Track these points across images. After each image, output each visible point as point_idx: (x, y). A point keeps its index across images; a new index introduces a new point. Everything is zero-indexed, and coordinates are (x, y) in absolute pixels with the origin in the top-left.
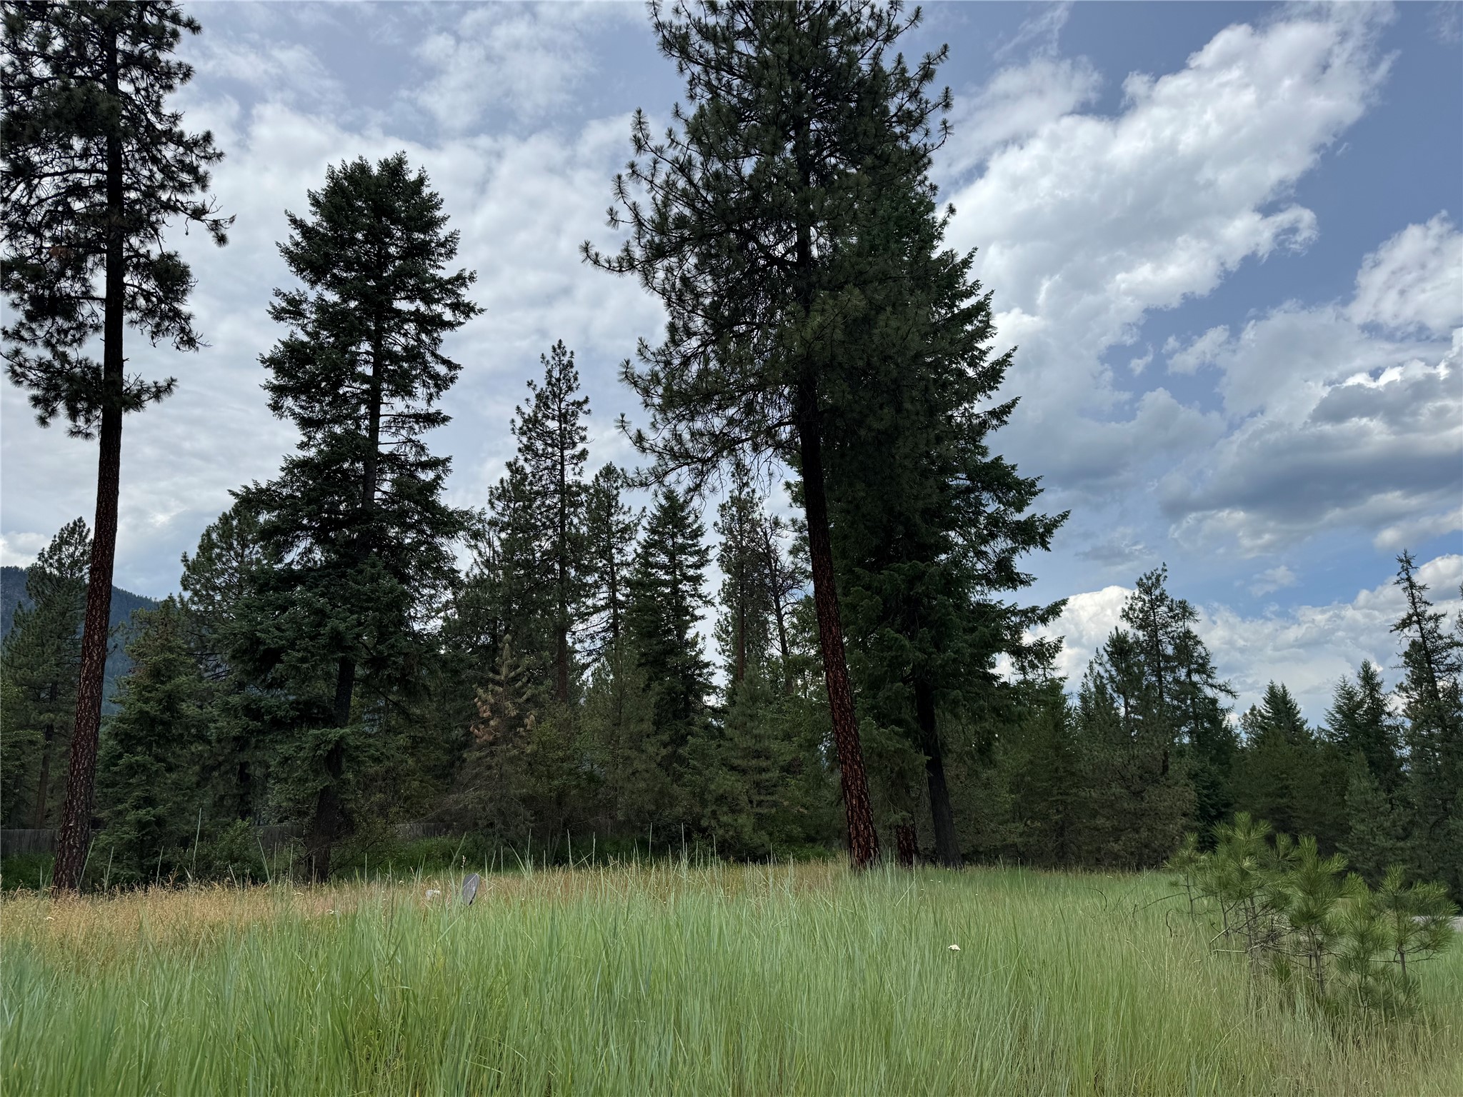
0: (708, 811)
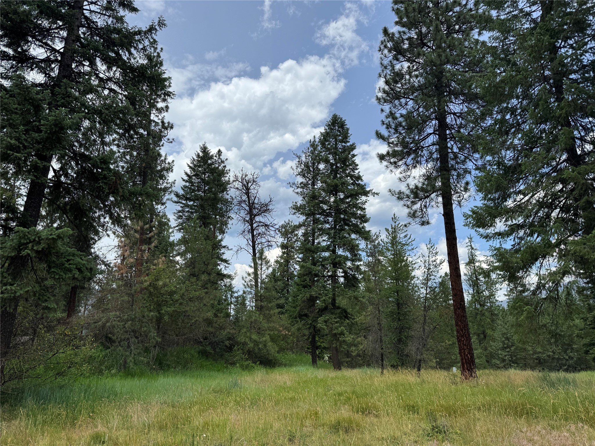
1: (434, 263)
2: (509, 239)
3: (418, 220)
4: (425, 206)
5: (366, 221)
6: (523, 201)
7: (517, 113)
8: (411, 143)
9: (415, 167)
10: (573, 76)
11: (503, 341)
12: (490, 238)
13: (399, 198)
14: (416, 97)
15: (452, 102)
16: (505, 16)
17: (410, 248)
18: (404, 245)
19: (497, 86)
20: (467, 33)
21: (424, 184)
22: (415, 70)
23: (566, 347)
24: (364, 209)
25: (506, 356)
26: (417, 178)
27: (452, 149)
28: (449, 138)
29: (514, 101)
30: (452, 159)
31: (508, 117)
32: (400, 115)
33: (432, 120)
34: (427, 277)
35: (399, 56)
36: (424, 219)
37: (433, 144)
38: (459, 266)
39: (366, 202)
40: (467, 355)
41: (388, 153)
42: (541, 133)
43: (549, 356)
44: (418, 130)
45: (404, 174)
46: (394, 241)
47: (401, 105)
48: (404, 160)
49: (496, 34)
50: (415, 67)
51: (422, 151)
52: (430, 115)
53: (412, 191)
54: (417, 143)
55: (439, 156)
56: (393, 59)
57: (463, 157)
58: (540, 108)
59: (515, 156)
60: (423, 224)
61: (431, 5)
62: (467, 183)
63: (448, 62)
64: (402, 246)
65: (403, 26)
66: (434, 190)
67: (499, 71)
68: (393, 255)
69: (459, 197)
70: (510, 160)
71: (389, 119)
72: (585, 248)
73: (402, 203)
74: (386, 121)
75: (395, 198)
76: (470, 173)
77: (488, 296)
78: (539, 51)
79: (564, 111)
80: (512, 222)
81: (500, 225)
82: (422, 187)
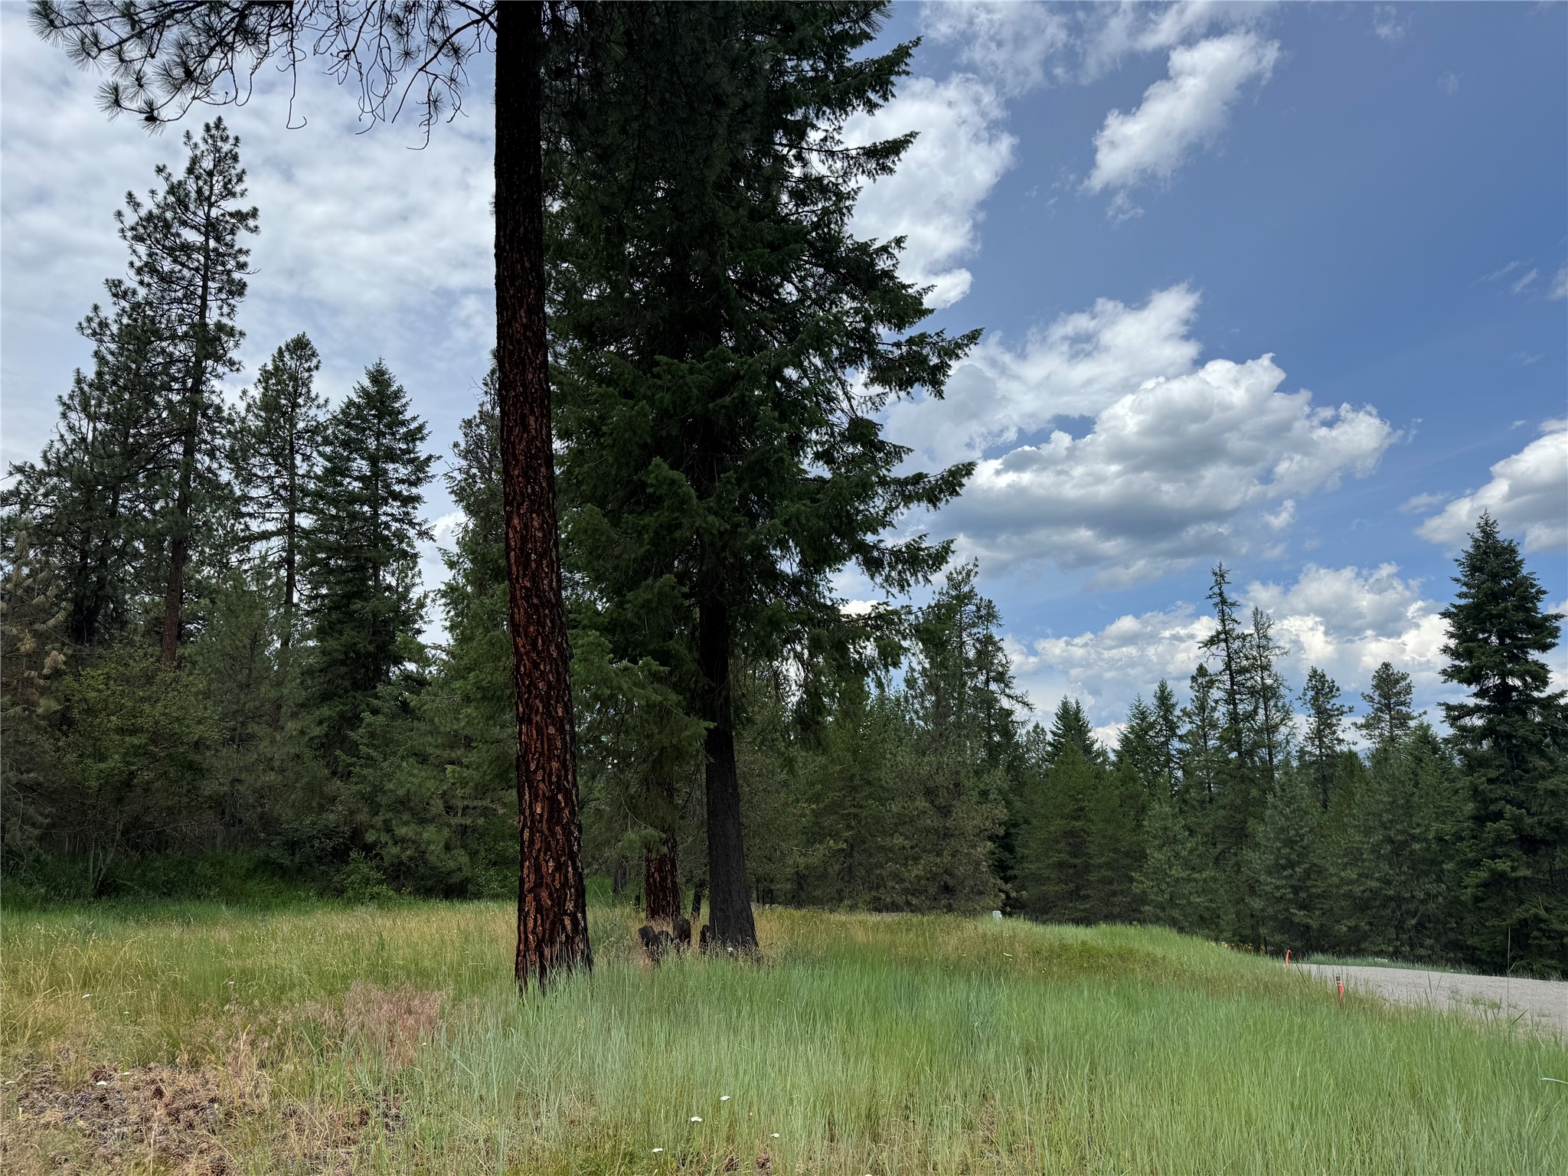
0: (378, 820)
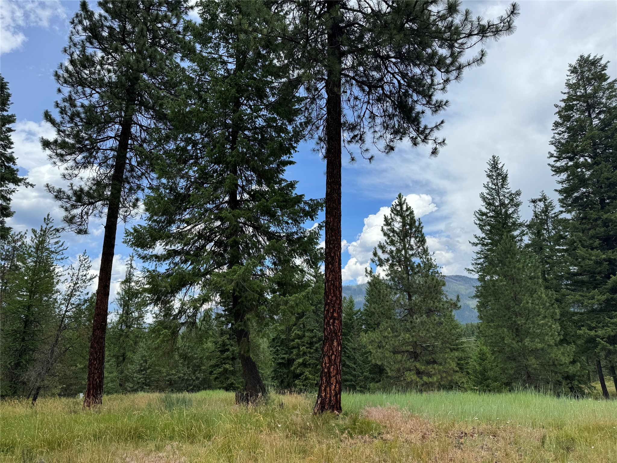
1: (84, 278)
2: (165, 263)
3: (74, 227)
4: (87, 213)
5: (8, 215)
6: (186, 229)
7: (198, 147)
8: (87, 140)
9: (85, 167)
10: (246, 132)
11: (141, 364)
12: (147, 259)
13: (56, 197)
14: (104, 92)
15: (141, 113)
16: (206, 55)
17: (59, 257)
18: (52, 252)
19: (185, 115)
20: (171, 52)
21: (91, 188)
22: (109, 64)
23: (196, 368)
24: (9, 200)
25: (140, 378)
26: (85, 179)
27: (130, 160)
28: (129, 148)
29: (198, 136)
30: (129, 171)
31: (189, 148)
32: (80, 104)
33: (116, 123)
34: (72, 292)
35: (94, 41)
36: (82, 227)
37: (111, 149)
38: (109, 284)
39: (14, 191)
40: (96, 379)
41: (56, 141)
42: (214, 173)
43: (179, 377)
44: (99, 128)
45: (70, 172)
46: (40, 246)
47: (84, 94)
48: (74, 156)
49: (195, 66)
50: (110, 61)
51: (97, 153)
52: (115, 118)
53: (75, 193)
54: (94, 142)
55: (114, 164)
56: (86, 40)
57: (139, 173)
58: (217, 149)
59: (187, 186)
60: (80, 232)
61: (141, 6)
62: (137, 200)
63: (145, 71)
64: (49, 254)
65: (107, 11)
66: (101, 197)
67: (190, 102)
68: (35, 262)
69: (126, 212)
70: (182, 189)
71: (66, 104)
72: (224, 280)
73: (60, 203)
74: (62, 104)
75: (52, 195)
76: (143, 190)
77: (136, 318)
78: (226, 99)
79: (234, 159)
80: (171, 247)
81: (159, 248)
82: (88, 191)
